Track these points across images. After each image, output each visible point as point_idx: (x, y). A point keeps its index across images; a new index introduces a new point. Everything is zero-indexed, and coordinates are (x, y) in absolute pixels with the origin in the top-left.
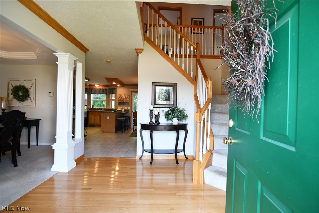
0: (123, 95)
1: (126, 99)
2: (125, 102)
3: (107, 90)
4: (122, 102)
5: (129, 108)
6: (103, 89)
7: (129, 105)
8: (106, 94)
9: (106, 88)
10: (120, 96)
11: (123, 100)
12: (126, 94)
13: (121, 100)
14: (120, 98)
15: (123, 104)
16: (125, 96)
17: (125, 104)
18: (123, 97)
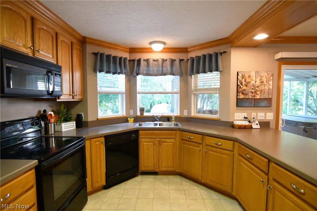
0: (253, 74)
1: (262, 88)
4: (250, 96)
6: (173, 61)
7: (270, 106)
8: (181, 75)
10: (244, 76)
11: (253, 89)
12: (261, 72)
13: (245, 90)
14: (244, 83)
15: (253, 102)
16: (260, 78)
17: (259, 103)
18: (253, 80)
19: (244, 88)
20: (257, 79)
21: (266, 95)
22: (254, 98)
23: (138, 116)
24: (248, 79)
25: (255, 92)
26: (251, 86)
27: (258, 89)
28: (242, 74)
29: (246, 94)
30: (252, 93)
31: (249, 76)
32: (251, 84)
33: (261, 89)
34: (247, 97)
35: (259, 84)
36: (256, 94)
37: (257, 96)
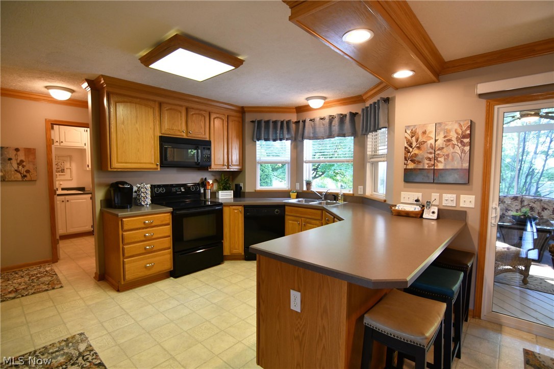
0: (431, 128)
1: (450, 150)
2: (440, 166)
3: (356, 118)
4: (426, 165)
5: (468, 201)
6: (342, 118)
7: (469, 182)
8: (354, 134)
9: (354, 112)
10: (416, 132)
11: (431, 153)
12: (447, 123)
13: (416, 155)
14: (414, 144)
15: (431, 176)
16: (444, 133)
17: (442, 177)
18: (431, 138)
19: (416, 151)
20: (438, 135)
21: (456, 163)
22: (433, 168)
23: (304, 191)
24: (423, 137)
25: (435, 158)
26: (427, 148)
27: (441, 153)
28: (412, 130)
29: (419, 162)
30: (430, 159)
31: (424, 133)
32: (427, 145)
33: (447, 153)
34: (420, 167)
35: (443, 145)
36: (438, 161)
37: (439, 164)
